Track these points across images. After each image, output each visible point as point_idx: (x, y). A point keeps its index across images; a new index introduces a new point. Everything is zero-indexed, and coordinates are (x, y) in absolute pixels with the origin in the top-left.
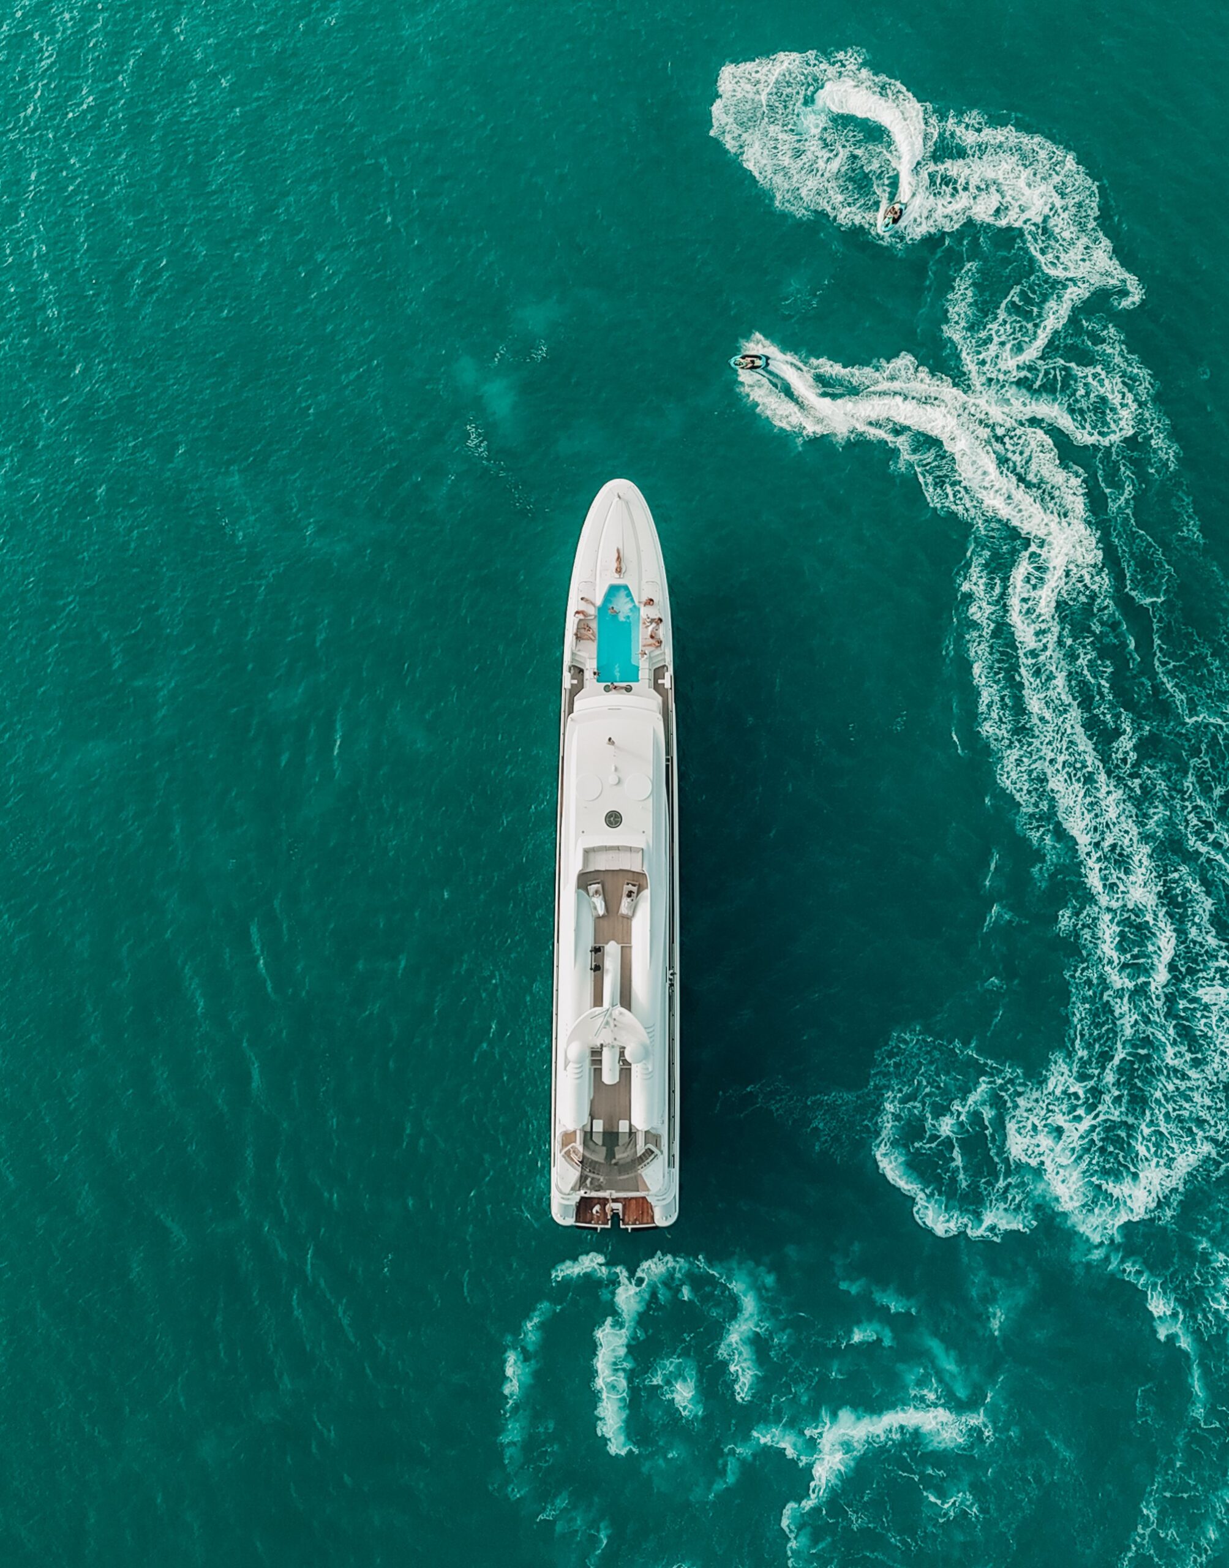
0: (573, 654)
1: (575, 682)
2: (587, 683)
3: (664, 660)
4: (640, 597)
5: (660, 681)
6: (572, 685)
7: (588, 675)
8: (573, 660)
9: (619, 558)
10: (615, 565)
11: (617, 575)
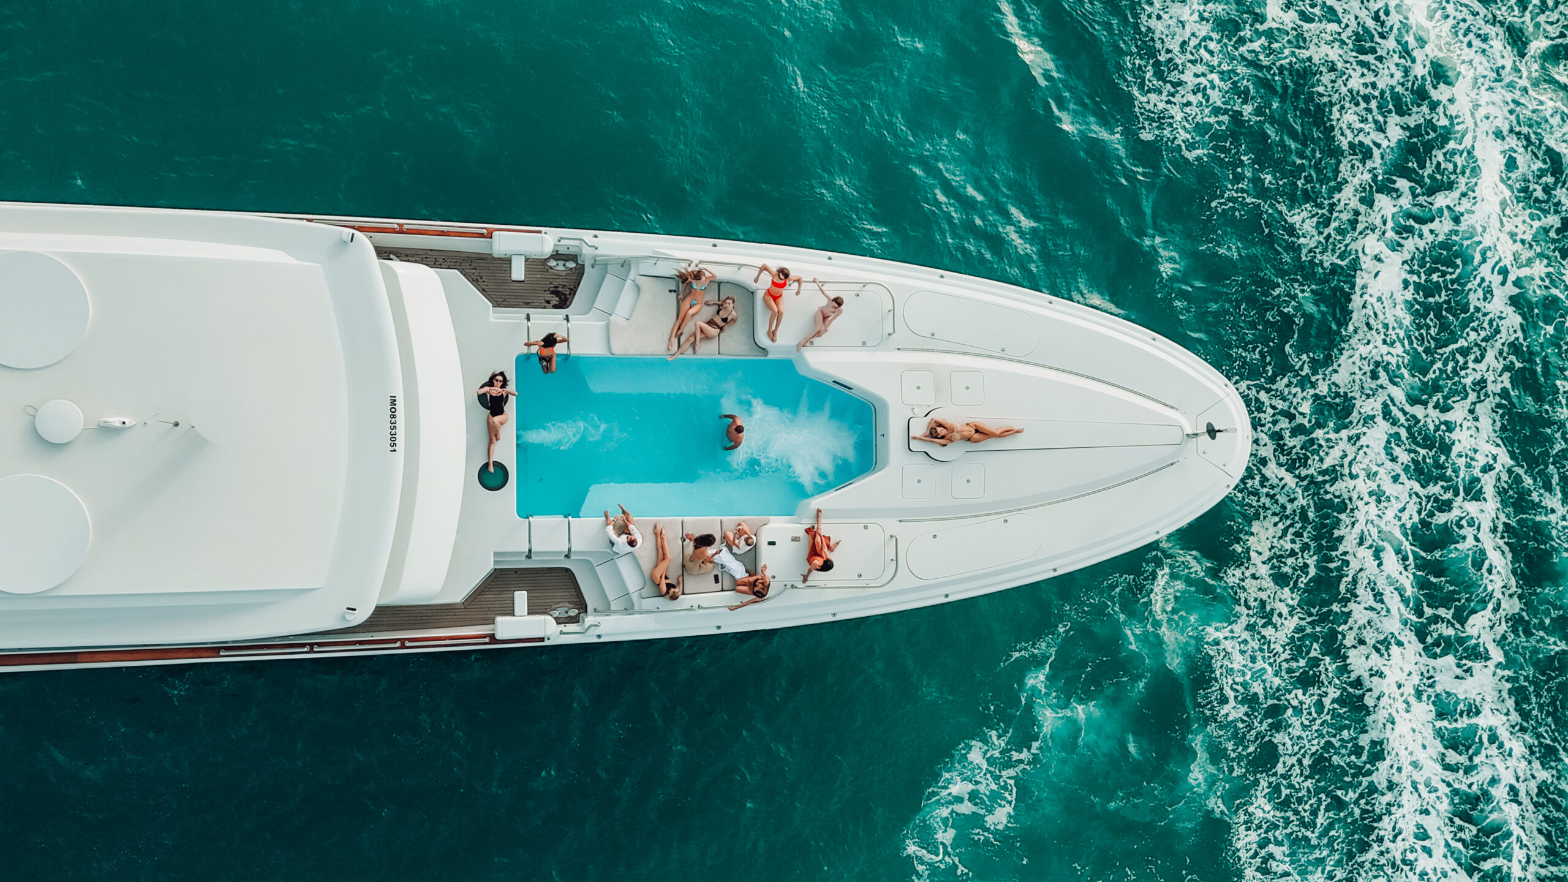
0: (625, 264)
1: (518, 272)
2: (514, 316)
3: (607, 610)
4: (841, 514)
5: (521, 598)
6: (507, 261)
7: (546, 321)
8: (603, 265)
9: (982, 433)
10: (956, 416)
11: (920, 428)
